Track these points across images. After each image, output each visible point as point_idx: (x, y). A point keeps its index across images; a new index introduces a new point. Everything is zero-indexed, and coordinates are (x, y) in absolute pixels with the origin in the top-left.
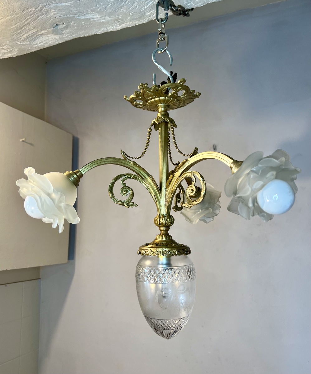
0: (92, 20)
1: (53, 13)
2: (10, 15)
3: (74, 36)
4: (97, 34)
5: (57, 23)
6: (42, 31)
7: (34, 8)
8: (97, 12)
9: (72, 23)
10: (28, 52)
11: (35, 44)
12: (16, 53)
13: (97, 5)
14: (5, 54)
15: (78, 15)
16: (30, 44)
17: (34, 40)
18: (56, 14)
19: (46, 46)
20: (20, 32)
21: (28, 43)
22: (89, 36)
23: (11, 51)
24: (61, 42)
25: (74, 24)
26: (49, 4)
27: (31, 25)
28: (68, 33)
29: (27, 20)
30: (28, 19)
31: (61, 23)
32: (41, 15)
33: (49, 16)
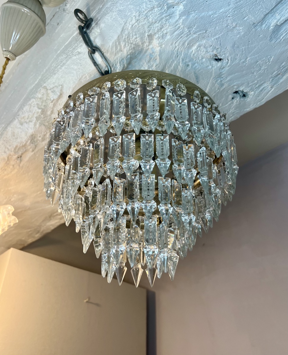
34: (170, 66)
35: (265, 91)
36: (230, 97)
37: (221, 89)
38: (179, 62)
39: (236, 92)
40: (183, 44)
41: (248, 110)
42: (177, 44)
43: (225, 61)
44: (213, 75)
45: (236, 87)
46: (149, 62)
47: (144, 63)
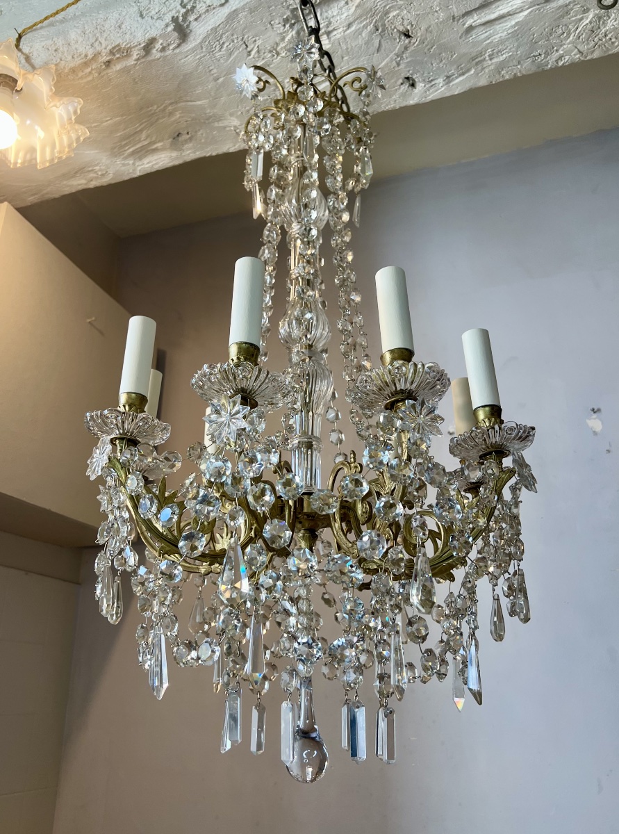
0: (228, 129)
1: (178, 116)
2: (122, 116)
3: (198, 153)
4: (231, 151)
5: (181, 131)
6: (155, 143)
7: (156, 106)
8: (237, 117)
9: (199, 133)
10: (126, 178)
11: (140, 163)
12: (109, 179)
13: (238, 106)
14: (92, 180)
15: (211, 120)
16: (134, 164)
17: (140, 159)
18: (183, 117)
19: (157, 168)
20: (127, 143)
21: (131, 162)
22: (218, 156)
23: (102, 175)
24: (177, 162)
25: (202, 134)
26: (176, 102)
27: (144, 132)
28: (190, 149)
29: (140, 125)
30: (143, 123)
31: (186, 132)
32: (164, 117)
33: (173, 119)
34: (361, 22)
35: (436, 88)
36: (401, 81)
37: (397, 69)
38: (371, 23)
39: (408, 78)
40: (385, 6)
41: (412, 102)
42: (379, 4)
43: (413, 41)
44: (397, 50)
45: (411, 72)
46: (341, 8)
47: (334, 7)
